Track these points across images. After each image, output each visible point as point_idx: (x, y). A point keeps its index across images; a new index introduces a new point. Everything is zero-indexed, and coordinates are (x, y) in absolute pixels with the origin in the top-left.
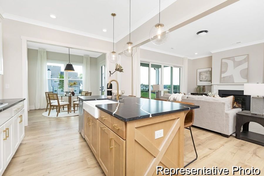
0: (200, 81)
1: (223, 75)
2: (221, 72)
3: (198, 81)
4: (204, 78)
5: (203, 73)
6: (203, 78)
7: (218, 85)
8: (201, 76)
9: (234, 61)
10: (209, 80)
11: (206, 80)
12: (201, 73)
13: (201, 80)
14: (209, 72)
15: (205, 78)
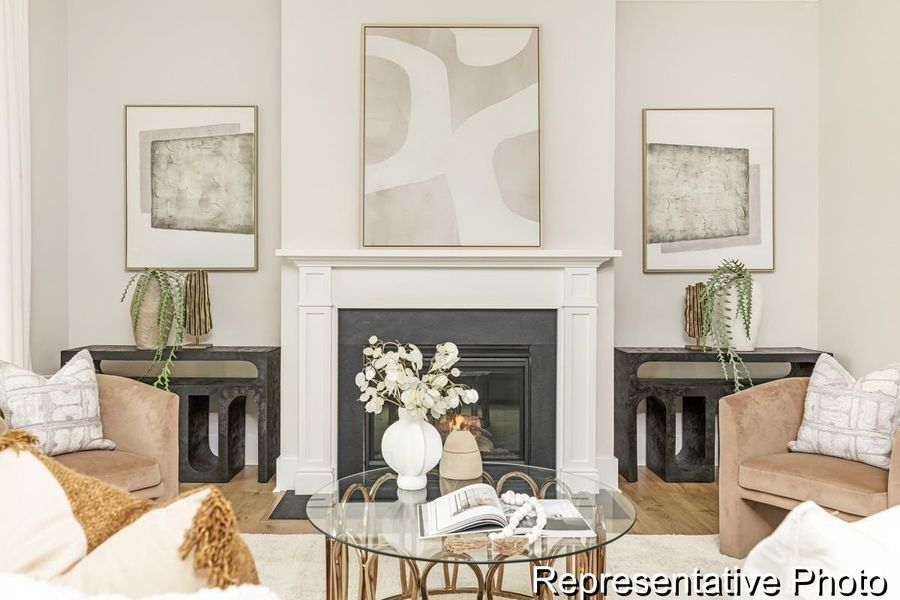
0: (159, 224)
1: (382, 176)
2: (369, 150)
3: (140, 220)
4: (193, 194)
5: (183, 152)
6: (179, 201)
7: (338, 264)
8: (167, 175)
9: (448, 55)
10: (239, 222)
11: (206, 216)
12: (163, 150)
13: (162, 213)
14: (237, 142)
15: (203, 202)
